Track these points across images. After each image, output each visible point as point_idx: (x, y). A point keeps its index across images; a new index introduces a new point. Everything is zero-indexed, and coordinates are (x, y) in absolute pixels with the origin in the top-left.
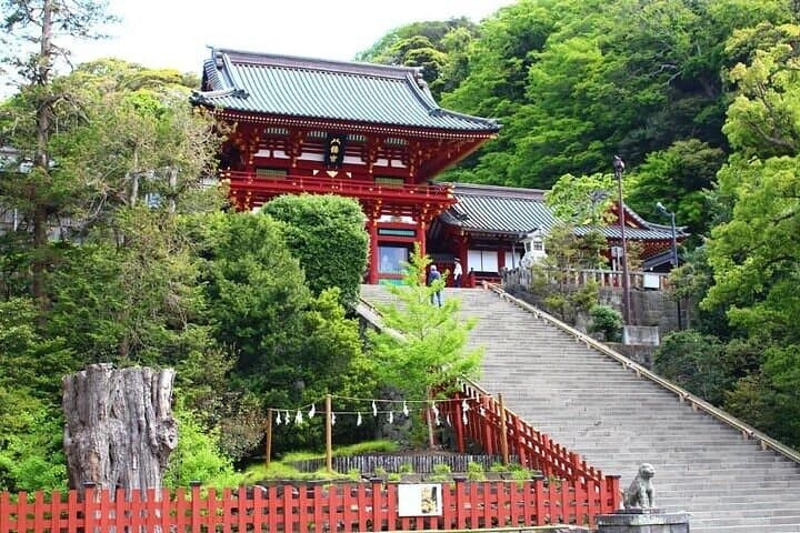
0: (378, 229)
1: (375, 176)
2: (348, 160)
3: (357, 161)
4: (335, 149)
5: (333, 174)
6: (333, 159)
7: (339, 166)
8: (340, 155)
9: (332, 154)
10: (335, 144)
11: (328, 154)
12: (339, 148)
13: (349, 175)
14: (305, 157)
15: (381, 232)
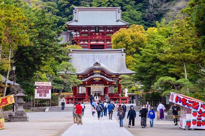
1: (106, 34)
2: (100, 31)
3: (103, 31)
4: (97, 29)
5: (97, 34)
6: (97, 31)
7: (98, 32)
8: (98, 30)
10: (97, 28)
11: (96, 30)
13: (101, 34)
14: (92, 31)
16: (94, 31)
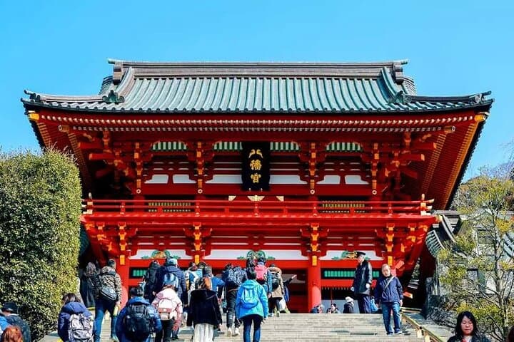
0: (323, 270)
2: (276, 180)
3: (295, 180)
4: (256, 165)
5: (256, 199)
6: (256, 178)
7: (265, 186)
8: (265, 173)
9: (254, 172)
10: (256, 157)
11: (246, 172)
12: (262, 162)
13: (281, 198)
14: (218, 179)
15: (327, 274)
16: (235, 179)
